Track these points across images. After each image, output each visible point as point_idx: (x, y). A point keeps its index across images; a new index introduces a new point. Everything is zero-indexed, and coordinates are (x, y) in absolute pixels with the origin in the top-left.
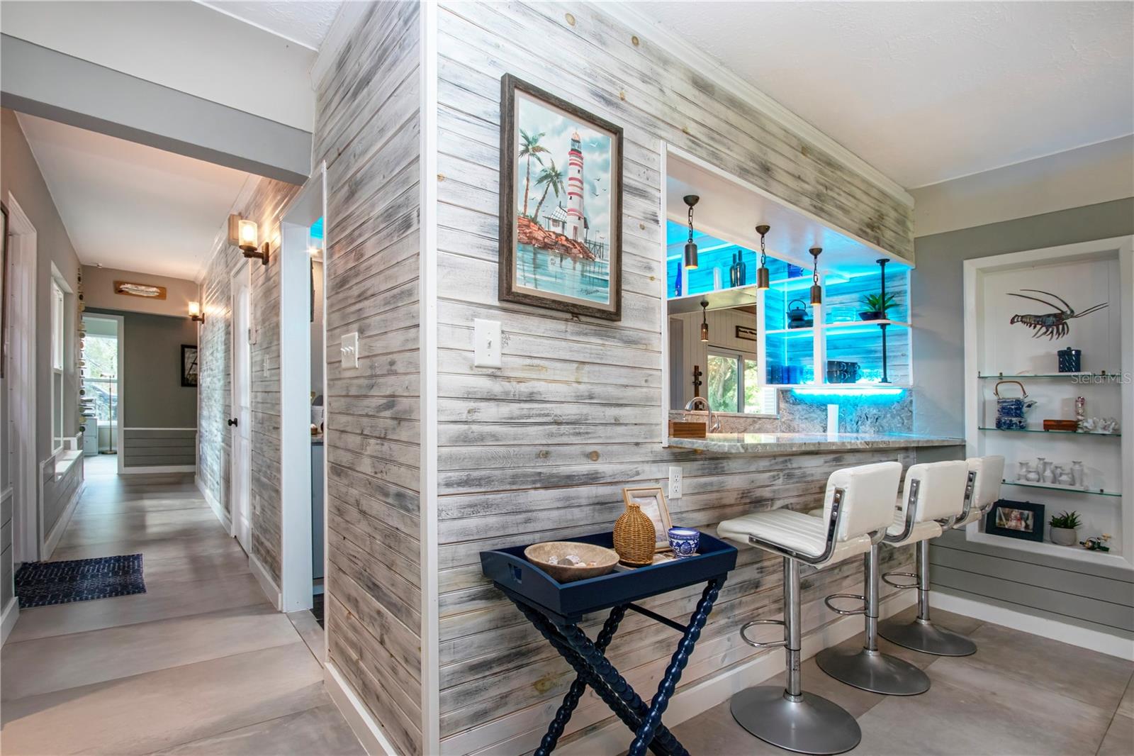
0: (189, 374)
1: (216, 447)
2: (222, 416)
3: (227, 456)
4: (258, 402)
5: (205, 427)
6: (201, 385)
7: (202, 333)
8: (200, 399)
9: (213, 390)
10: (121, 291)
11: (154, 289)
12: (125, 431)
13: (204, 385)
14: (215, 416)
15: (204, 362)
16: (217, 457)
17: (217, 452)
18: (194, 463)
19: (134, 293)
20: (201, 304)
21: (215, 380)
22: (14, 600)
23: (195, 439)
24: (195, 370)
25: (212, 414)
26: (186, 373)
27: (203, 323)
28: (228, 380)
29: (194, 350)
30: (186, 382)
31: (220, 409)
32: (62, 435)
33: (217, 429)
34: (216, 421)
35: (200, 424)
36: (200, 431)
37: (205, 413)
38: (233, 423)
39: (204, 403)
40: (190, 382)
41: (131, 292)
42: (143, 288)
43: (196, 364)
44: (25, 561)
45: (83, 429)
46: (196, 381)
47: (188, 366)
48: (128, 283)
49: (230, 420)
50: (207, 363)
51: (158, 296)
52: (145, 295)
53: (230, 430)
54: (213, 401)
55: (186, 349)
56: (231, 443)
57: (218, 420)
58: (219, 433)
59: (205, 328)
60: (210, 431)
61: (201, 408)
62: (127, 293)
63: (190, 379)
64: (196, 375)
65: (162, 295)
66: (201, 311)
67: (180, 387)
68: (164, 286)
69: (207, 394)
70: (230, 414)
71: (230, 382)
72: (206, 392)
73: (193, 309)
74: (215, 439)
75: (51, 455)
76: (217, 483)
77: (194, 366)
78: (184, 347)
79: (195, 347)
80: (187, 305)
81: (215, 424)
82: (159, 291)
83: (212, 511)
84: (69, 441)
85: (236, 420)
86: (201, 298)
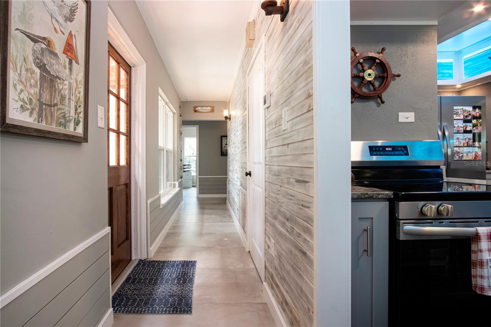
0: (224, 150)
1: (237, 188)
2: (241, 170)
3: (244, 196)
4: (273, 157)
5: (231, 176)
6: (229, 154)
7: (229, 127)
8: (229, 161)
9: (235, 155)
10: (196, 111)
11: (209, 108)
12: (199, 178)
13: (230, 153)
14: (236, 170)
15: (231, 141)
16: (238, 195)
17: (237, 191)
18: (226, 193)
19: (201, 111)
20: (229, 111)
21: (236, 149)
22: (111, 309)
23: (226, 181)
24: (227, 147)
25: (234, 169)
26: (223, 149)
27: (230, 120)
28: (245, 146)
29: (226, 138)
30: (223, 154)
31: (239, 166)
32: (172, 181)
33: (237, 178)
34: (237, 173)
35: (229, 174)
36: (229, 178)
37: (231, 168)
38: (249, 174)
39: (230, 163)
40: (224, 154)
41: (200, 111)
42: (205, 108)
43: (227, 145)
44: (141, 259)
45: (181, 178)
46: (227, 153)
47: (224, 146)
48: (199, 107)
49: (246, 173)
50: (232, 141)
51: (211, 111)
52: (206, 111)
53: (246, 179)
54: (235, 161)
55: (223, 138)
56: (247, 188)
57: (238, 172)
58: (239, 180)
59: (231, 122)
60: (234, 178)
61: (229, 165)
62: (199, 112)
63: (225, 152)
64: (227, 150)
65: (212, 111)
66: (229, 113)
67: (220, 156)
68: (213, 106)
69: (232, 158)
70: (246, 168)
71: (246, 147)
72: (231, 157)
73: (226, 113)
74: (236, 183)
75: (158, 194)
76: (237, 209)
77: (226, 145)
78: (222, 137)
79: (227, 136)
80: (223, 111)
81: (237, 175)
82: (211, 108)
83: (235, 226)
84: (175, 184)
85: (250, 172)
86: (229, 108)
